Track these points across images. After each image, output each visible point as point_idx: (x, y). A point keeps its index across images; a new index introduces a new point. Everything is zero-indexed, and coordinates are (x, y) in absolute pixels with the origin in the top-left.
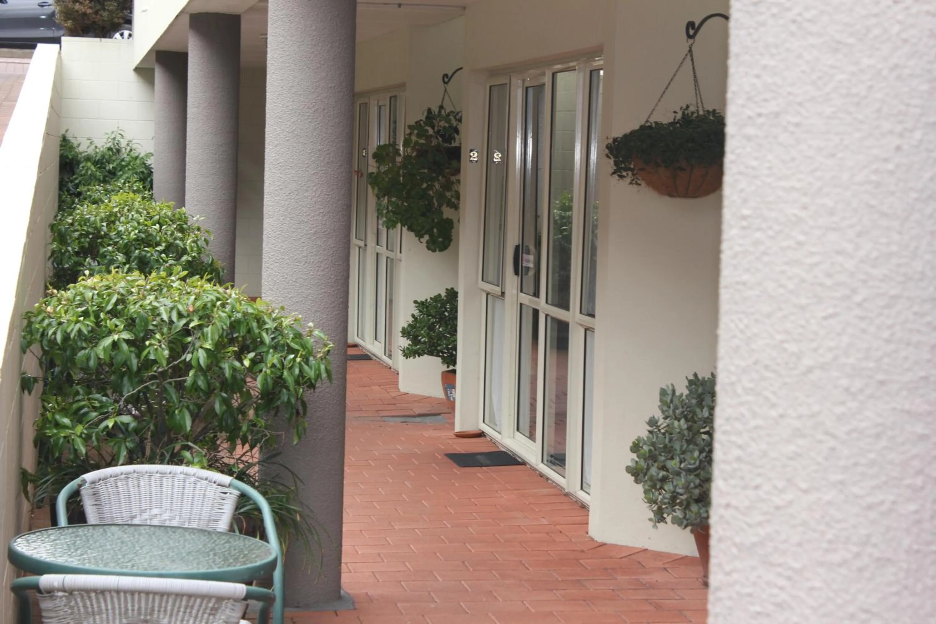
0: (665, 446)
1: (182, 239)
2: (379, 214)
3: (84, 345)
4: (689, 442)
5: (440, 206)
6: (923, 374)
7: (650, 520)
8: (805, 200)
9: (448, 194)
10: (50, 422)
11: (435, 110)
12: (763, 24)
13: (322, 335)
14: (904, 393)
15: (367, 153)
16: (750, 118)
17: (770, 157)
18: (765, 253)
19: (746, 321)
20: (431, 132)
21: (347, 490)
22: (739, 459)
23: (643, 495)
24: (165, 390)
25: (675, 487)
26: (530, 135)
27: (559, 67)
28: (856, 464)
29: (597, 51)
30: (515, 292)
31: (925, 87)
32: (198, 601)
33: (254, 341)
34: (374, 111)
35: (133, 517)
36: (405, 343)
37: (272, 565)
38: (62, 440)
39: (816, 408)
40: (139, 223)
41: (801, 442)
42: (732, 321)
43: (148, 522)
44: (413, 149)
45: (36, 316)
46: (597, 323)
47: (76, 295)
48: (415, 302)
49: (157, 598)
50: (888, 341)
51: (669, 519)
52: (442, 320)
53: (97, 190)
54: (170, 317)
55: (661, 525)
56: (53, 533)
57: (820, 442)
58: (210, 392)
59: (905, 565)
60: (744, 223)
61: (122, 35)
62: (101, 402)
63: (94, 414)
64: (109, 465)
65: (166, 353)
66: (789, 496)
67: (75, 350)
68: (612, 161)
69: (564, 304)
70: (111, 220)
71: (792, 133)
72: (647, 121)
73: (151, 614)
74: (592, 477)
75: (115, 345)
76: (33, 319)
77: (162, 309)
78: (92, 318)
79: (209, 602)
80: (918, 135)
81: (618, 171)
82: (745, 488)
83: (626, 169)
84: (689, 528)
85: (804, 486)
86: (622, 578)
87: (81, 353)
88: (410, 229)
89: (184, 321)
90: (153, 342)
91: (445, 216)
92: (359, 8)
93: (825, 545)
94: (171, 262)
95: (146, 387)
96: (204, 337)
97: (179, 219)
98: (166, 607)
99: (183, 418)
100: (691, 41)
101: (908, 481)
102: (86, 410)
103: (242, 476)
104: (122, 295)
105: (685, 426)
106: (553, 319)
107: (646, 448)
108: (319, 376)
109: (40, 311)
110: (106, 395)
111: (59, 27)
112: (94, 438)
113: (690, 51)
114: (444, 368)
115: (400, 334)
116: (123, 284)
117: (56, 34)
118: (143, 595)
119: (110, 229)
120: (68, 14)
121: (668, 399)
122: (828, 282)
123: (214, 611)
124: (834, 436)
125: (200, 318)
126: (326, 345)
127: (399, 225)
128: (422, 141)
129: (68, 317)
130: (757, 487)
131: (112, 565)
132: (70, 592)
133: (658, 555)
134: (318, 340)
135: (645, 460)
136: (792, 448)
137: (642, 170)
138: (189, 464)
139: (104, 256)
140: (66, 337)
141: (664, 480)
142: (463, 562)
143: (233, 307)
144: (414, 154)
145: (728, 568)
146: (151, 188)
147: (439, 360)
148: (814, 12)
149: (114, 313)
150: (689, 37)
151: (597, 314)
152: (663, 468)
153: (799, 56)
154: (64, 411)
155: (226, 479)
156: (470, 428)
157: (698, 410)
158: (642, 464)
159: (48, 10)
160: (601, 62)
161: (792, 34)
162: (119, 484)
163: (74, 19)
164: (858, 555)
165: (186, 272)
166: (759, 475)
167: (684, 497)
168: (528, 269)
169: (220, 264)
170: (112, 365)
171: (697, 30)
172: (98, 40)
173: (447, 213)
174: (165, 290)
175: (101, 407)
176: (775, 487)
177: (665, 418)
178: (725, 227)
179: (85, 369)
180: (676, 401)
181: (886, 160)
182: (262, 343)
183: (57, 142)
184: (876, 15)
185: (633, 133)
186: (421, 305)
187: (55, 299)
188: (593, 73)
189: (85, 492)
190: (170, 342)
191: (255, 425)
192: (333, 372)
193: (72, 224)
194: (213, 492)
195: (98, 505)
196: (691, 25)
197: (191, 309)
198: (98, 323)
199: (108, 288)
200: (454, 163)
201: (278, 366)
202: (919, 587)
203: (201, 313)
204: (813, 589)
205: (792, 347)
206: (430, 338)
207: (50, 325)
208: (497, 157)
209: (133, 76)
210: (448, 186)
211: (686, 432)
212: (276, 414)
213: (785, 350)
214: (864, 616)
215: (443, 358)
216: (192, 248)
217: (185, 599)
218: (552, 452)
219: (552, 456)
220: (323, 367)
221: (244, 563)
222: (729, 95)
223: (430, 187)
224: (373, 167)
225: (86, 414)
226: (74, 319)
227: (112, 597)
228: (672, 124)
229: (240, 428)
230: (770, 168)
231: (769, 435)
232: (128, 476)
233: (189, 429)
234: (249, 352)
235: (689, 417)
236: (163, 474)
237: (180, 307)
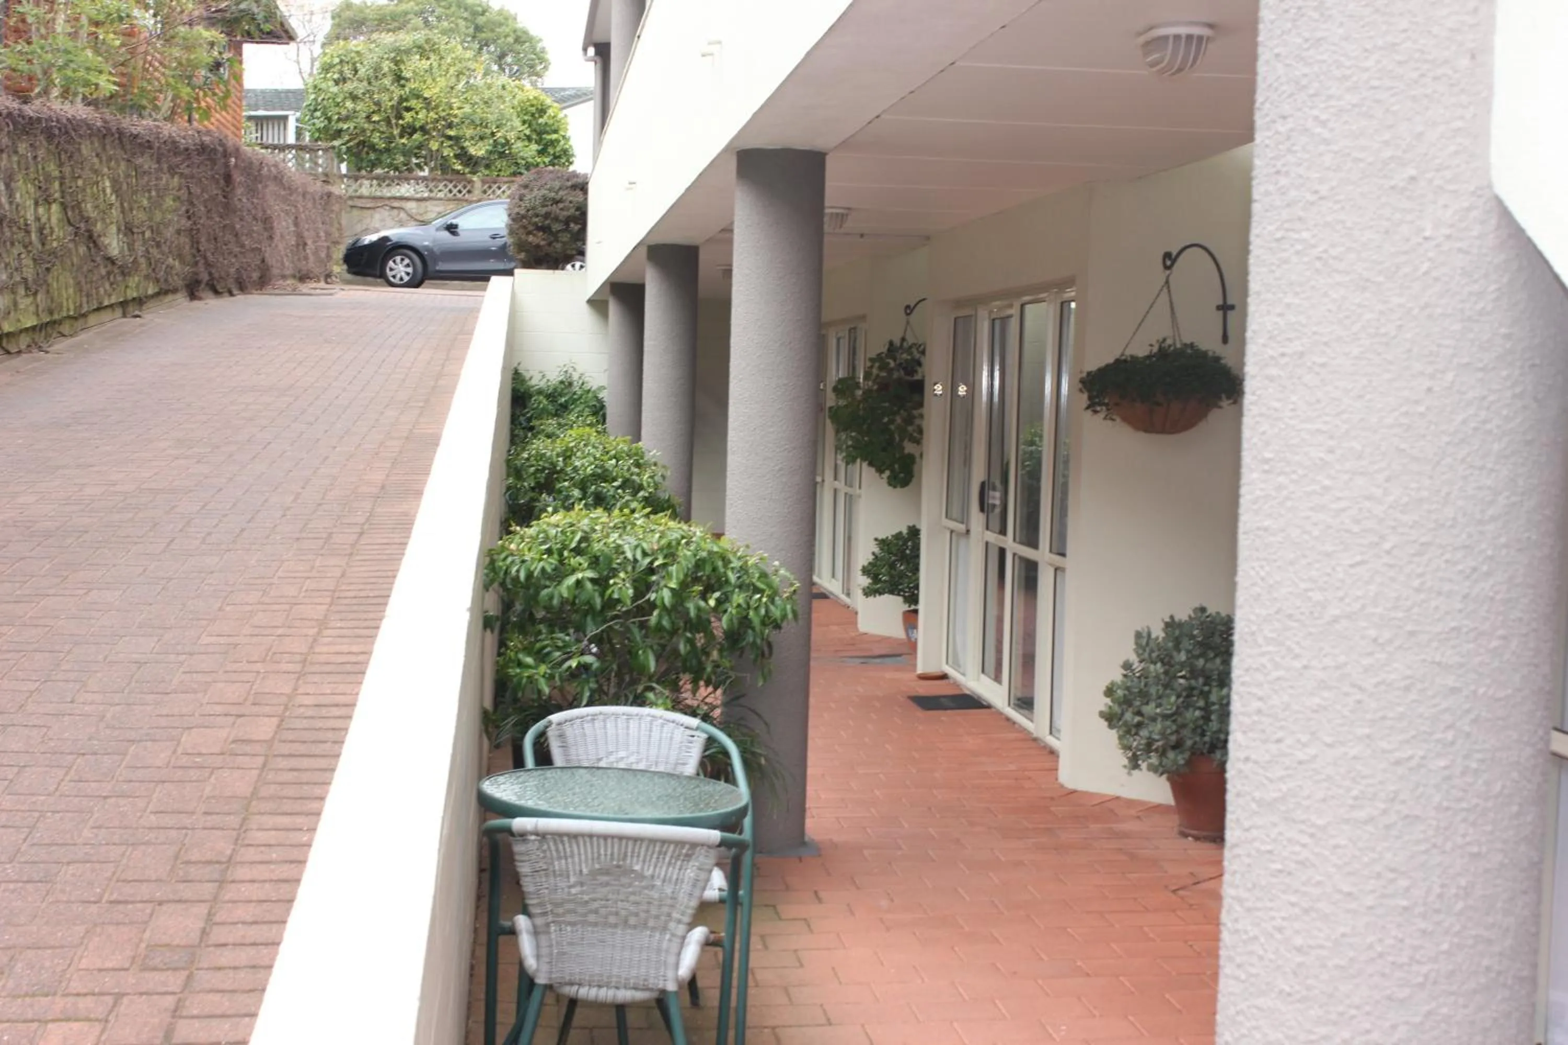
0: (1141, 691)
1: (638, 475)
2: (838, 448)
3: (548, 583)
4: (1166, 686)
5: (902, 440)
6: (1453, 624)
7: (1125, 767)
8: (1331, 443)
9: (910, 428)
10: (513, 661)
11: (897, 342)
12: (1286, 261)
13: (788, 574)
14: (1435, 644)
15: (825, 385)
16: (1272, 358)
17: (1294, 398)
18: (1288, 498)
19: (1267, 568)
20: (892, 364)
21: (811, 733)
22: (1259, 712)
23: (1117, 741)
24: (628, 630)
25: (1151, 732)
26: (997, 368)
27: (1027, 298)
28: (1384, 718)
29: (1069, 282)
30: (980, 529)
31: (1457, 327)
32: (672, 847)
33: (719, 579)
34: (833, 342)
35: (600, 760)
36: (865, 581)
37: (742, 812)
38: (524, 680)
39: (1342, 659)
40: (595, 458)
41: (1326, 694)
42: (1253, 568)
43: (615, 765)
44: (874, 381)
45: (499, 554)
46: (1068, 563)
47: (539, 533)
48: (876, 539)
49: (630, 844)
50: (1418, 590)
51: (1144, 766)
52: (903, 558)
53: (550, 424)
54: (634, 556)
55: (1136, 773)
56: (521, 774)
57: (1347, 694)
58: (674, 632)
59: (1434, 823)
60: (1266, 467)
61: (573, 266)
62: (564, 641)
63: (557, 654)
64: (571, 706)
65: (631, 592)
66: (1312, 751)
67: (540, 588)
68: (1085, 396)
69: (1033, 543)
70: (567, 455)
71: (1318, 374)
72: (1122, 355)
73: (625, 858)
74: (1064, 721)
75: (579, 583)
76: (495, 557)
77: (626, 548)
78: (556, 556)
79: (683, 848)
80: (1450, 376)
81: (1092, 406)
82: (1265, 741)
83: (1100, 404)
84: (1165, 776)
85: (1329, 740)
86: (1095, 827)
87: (545, 592)
88: (871, 464)
89: (648, 560)
90: (617, 580)
91: (907, 451)
92: (826, 239)
93: (1351, 802)
94: (628, 498)
95: (610, 627)
96: (670, 576)
97: (636, 454)
98: (639, 853)
99: (647, 658)
100: (1168, 272)
101: (1438, 736)
102: (548, 649)
103: (706, 718)
104: (585, 532)
105: (1162, 670)
106: (1021, 558)
107: (1120, 693)
108: (784, 617)
109: (503, 548)
110: (568, 635)
111: (511, 259)
112: (557, 678)
113: (1167, 282)
114: (906, 607)
115: (860, 573)
116: (586, 521)
117: (509, 266)
118: (616, 840)
119: (566, 465)
120: (521, 246)
121: (1144, 642)
122: (1356, 529)
123: (688, 856)
124: (1360, 688)
125: (665, 557)
126: (792, 585)
127: (858, 460)
128: (884, 374)
129: (532, 554)
130: (1279, 741)
131: (582, 808)
132: (542, 836)
133: (1130, 803)
134: (784, 579)
135: (1120, 704)
136: (1317, 700)
137: (1117, 404)
138: (652, 704)
139: (560, 491)
140: (530, 575)
141: (1139, 725)
142: (930, 809)
143: (698, 544)
144: (875, 387)
145: (1247, 824)
146: (604, 422)
147: (900, 599)
148: (1342, 249)
149: (578, 551)
150: (1167, 268)
151: (1068, 553)
152: (1139, 713)
153: (1326, 295)
154: (528, 650)
155: (695, 722)
156: (932, 669)
157: (1175, 654)
158: (1117, 709)
159: (499, 242)
160: (1073, 294)
161: (1317, 271)
162: (586, 725)
163: (527, 251)
164: (1385, 812)
165: (648, 510)
166: (1282, 728)
167: (1160, 743)
168: (994, 506)
169: (677, 500)
170: (573, 604)
171: (1174, 261)
172: (551, 272)
173: (909, 448)
174: (629, 528)
175: (564, 647)
176: (1299, 741)
177: (1141, 662)
178: (1244, 471)
179: (548, 608)
180: (1152, 644)
181: (1417, 402)
182: (727, 581)
183: (510, 376)
184: (1406, 253)
185: (1107, 366)
186: (882, 543)
187: (518, 537)
188: (1064, 305)
189: (551, 733)
190: (634, 581)
191: (718, 666)
192: (800, 612)
193: (528, 459)
194: (680, 735)
195: (564, 747)
196: (1167, 255)
197: (656, 547)
198: (561, 561)
199: (572, 525)
200: (916, 398)
201: (744, 606)
202: (1449, 846)
203: (665, 552)
204: (1336, 847)
205: (1317, 596)
206: (892, 576)
207: (513, 562)
208: (962, 390)
209: (585, 309)
210: (909, 420)
211: (1162, 677)
212: (741, 656)
213: (1310, 599)
214: (1391, 875)
215: (904, 597)
216: (649, 484)
217: (658, 845)
218: (1019, 695)
219: (1019, 699)
220: (789, 607)
221: (715, 809)
222: (1249, 334)
223: (892, 421)
224: (831, 400)
225: (549, 653)
226: (537, 556)
227: (585, 843)
228: (1148, 357)
229: (704, 669)
230: (1293, 410)
231: (1292, 687)
232: (594, 718)
233: (652, 669)
234: (714, 592)
235: (1166, 660)
236: (629, 716)
237: (645, 545)
